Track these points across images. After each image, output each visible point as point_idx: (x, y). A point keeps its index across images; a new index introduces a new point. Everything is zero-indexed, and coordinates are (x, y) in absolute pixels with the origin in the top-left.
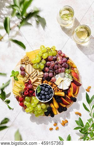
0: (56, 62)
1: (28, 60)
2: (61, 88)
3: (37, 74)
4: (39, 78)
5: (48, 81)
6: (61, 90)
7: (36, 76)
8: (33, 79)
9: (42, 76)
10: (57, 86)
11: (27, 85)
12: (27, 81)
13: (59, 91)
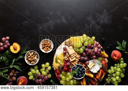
0: (93, 50)
1: (71, 43)
2: (92, 71)
3: (76, 56)
4: (76, 59)
5: (83, 63)
6: (91, 72)
7: (75, 57)
8: (72, 59)
9: (79, 58)
10: (89, 68)
11: (66, 62)
12: (67, 59)
13: (90, 73)
